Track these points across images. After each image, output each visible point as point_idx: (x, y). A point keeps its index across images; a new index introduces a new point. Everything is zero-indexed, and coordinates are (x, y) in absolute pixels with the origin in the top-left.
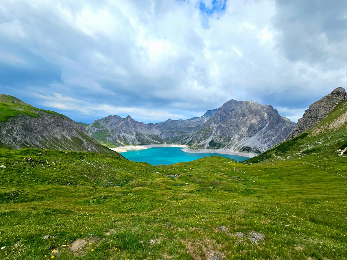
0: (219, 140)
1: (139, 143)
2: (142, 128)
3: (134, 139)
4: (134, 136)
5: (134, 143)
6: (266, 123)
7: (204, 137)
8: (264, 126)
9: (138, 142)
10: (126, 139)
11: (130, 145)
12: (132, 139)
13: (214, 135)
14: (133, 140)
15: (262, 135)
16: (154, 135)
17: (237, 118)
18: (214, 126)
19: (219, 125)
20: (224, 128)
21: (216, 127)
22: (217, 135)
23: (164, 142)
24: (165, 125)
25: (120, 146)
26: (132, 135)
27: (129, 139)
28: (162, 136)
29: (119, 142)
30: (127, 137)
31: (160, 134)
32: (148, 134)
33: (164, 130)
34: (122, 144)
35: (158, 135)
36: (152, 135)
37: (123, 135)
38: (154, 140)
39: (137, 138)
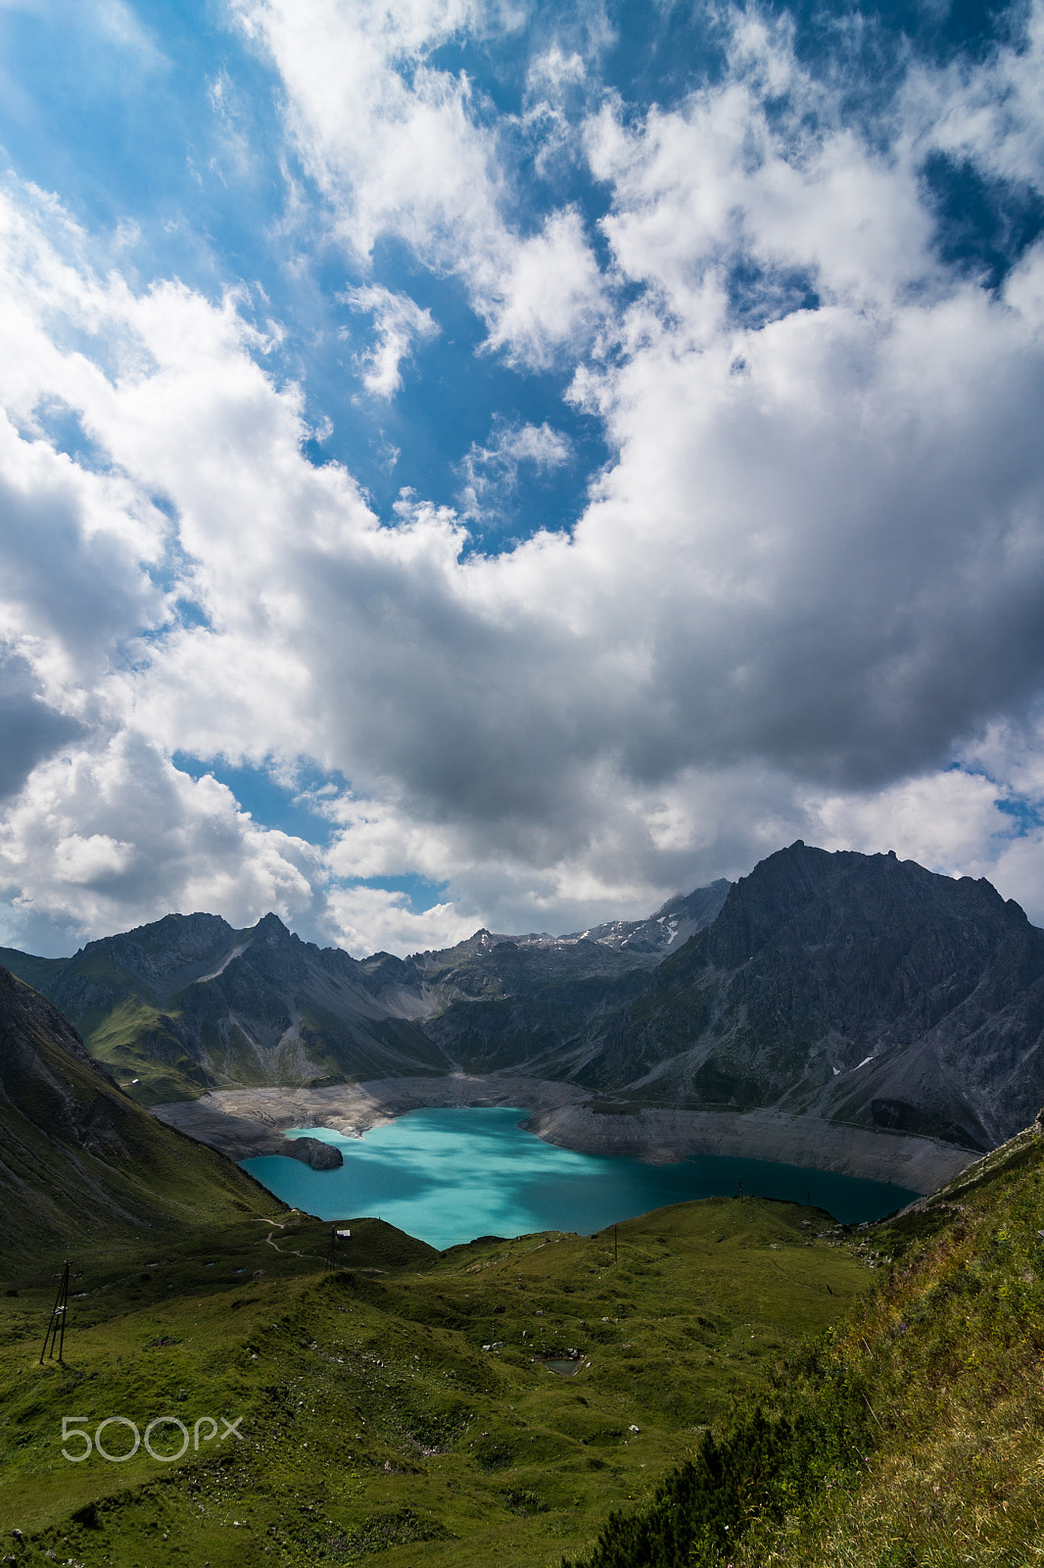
0: (745, 1059)
1: (317, 1073)
2: (335, 985)
3: (291, 1049)
4: (292, 1035)
5: (292, 1072)
6: (975, 973)
7: (666, 1043)
8: (970, 990)
9: (310, 1063)
10: (249, 1049)
12: (282, 1046)
13: (719, 1030)
14: (282, 1052)
15: (962, 1036)
16: (401, 1024)
17: (828, 942)
18: (718, 979)
19: (742, 971)
20: (770, 994)
21: (729, 982)
22: (734, 1029)
23: (451, 1063)
24: (460, 966)
25: (211, 1093)
26: (280, 1021)
27: (266, 1049)
28: (443, 1029)
29: (209, 1064)
30: (254, 1036)
31: (433, 1019)
32: (366, 1015)
33: (454, 992)
34: (225, 1076)
35: (420, 1024)
36: (388, 1023)
37: (234, 1027)
38: (399, 1054)
39: (304, 1042)
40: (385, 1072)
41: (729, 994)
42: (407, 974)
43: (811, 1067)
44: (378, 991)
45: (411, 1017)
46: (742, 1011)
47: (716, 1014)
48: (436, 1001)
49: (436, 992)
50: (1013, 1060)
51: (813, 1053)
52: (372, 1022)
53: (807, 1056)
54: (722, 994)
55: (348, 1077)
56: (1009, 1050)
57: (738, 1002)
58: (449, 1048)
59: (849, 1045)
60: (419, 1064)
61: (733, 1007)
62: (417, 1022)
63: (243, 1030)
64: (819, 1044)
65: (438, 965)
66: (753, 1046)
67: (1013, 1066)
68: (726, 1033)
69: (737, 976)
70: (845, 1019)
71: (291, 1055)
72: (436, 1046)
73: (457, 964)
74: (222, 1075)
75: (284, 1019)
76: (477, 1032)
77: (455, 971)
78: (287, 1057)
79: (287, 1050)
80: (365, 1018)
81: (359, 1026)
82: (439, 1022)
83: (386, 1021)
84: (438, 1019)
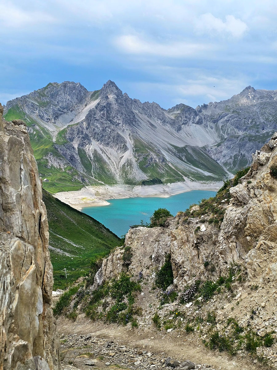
1: (145, 177)
2: (152, 125)
3: (129, 163)
4: (128, 155)
5: (130, 176)
9: (140, 171)
10: (105, 163)
11: (116, 183)
12: (123, 161)
14: (124, 165)
16: (194, 149)
23: (227, 173)
24: (233, 112)
25: (86, 187)
26: (121, 147)
27: (115, 163)
28: (221, 152)
29: (84, 171)
30: (107, 156)
31: (215, 146)
32: (173, 144)
33: (229, 129)
34: (93, 178)
35: (207, 149)
36: (186, 148)
37: (95, 150)
38: (194, 167)
39: (136, 159)
40: (185, 178)
42: (198, 118)
44: (179, 129)
45: (201, 145)
48: (217, 134)
49: (217, 129)
52: (176, 147)
55: (163, 180)
58: (226, 164)
60: (207, 174)
62: (204, 148)
63: (100, 152)
65: (218, 111)
71: (129, 167)
72: (217, 163)
73: (232, 111)
74: (91, 177)
75: (123, 146)
76: (244, 154)
77: (230, 115)
78: (126, 168)
79: (126, 164)
80: (172, 145)
81: (169, 150)
82: (219, 148)
83: (185, 148)
84: (218, 146)
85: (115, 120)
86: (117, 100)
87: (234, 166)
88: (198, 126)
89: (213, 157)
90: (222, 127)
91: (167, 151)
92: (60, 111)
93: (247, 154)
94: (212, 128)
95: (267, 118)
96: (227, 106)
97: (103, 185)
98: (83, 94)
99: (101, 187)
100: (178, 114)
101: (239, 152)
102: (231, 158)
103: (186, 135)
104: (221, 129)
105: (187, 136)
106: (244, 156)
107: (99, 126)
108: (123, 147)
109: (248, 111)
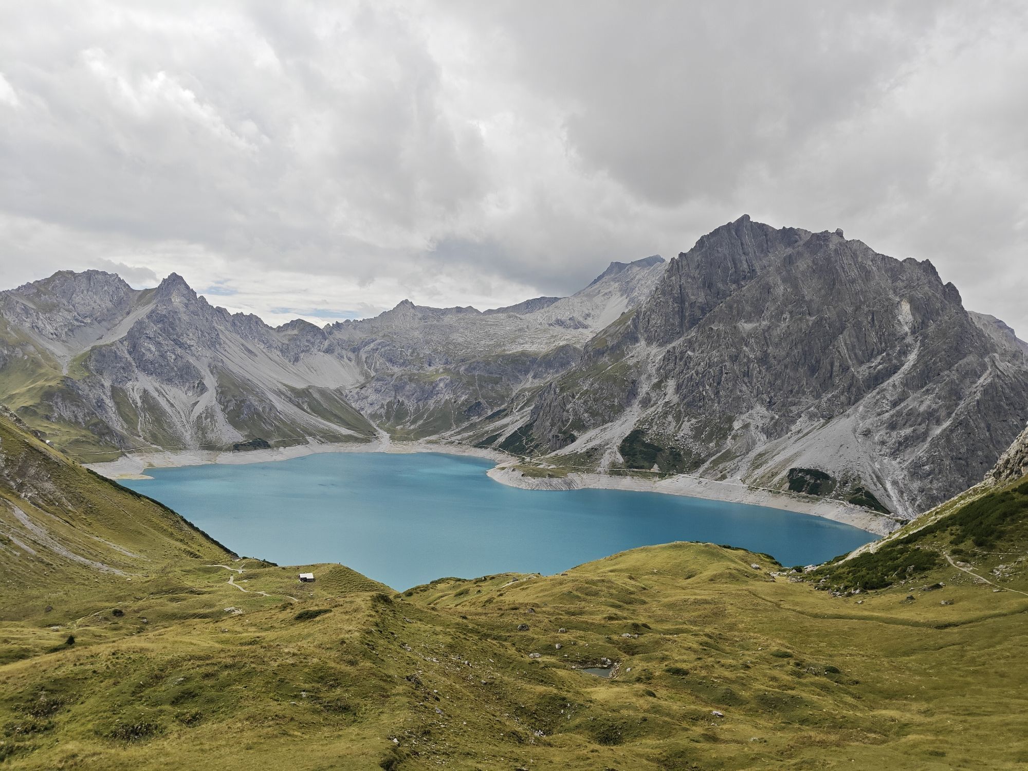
0: (671, 429)
3: (209, 414)
4: (209, 398)
5: (211, 436)
6: (904, 352)
7: (593, 414)
8: (895, 369)
9: (230, 428)
12: (199, 409)
13: (646, 403)
14: (199, 417)
15: (883, 413)
17: (764, 320)
18: (649, 354)
19: (674, 348)
20: (700, 369)
21: (659, 358)
22: (661, 402)
23: (377, 431)
24: (384, 336)
25: (128, 455)
26: (194, 387)
27: (182, 413)
28: (367, 397)
29: (123, 427)
30: (167, 400)
31: (356, 388)
32: (286, 383)
33: (378, 363)
34: (141, 439)
35: (343, 392)
36: (310, 391)
37: (145, 391)
38: (323, 421)
39: (223, 407)
40: (309, 438)
41: (658, 370)
42: (326, 343)
43: (734, 438)
44: (297, 359)
45: (332, 386)
46: (671, 384)
47: (644, 389)
48: (358, 370)
49: (359, 362)
50: (925, 434)
51: (737, 425)
52: (293, 390)
53: (731, 428)
54: (651, 369)
55: (271, 442)
56: (924, 426)
57: (666, 377)
58: (374, 416)
59: (772, 418)
60: (345, 431)
61: (661, 382)
62: (339, 391)
63: (155, 394)
64: (743, 417)
65: (359, 335)
66: (678, 418)
67: (924, 440)
68: (652, 407)
69: (668, 351)
70: (772, 394)
71: (209, 420)
72: (360, 414)
73: (381, 334)
74: (138, 438)
75: (198, 384)
76: (403, 401)
77: (379, 341)
78: (204, 422)
79: (204, 415)
80: (285, 385)
81: (279, 393)
82: (363, 391)
83: (307, 390)
84: (361, 388)
85: (185, 339)
86: (187, 306)
87: (388, 419)
88: (328, 357)
89: (353, 405)
90: (366, 358)
91: (277, 395)
92: (77, 320)
93: (406, 402)
94: (350, 360)
95: (434, 347)
96: (373, 327)
97: (161, 451)
98: (123, 294)
99: (156, 455)
100: (295, 335)
101: (395, 398)
102: (382, 406)
103: (307, 370)
104: (366, 362)
105: (309, 372)
106: (403, 404)
107: (153, 349)
108: (198, 387)
109: (407, 336)
